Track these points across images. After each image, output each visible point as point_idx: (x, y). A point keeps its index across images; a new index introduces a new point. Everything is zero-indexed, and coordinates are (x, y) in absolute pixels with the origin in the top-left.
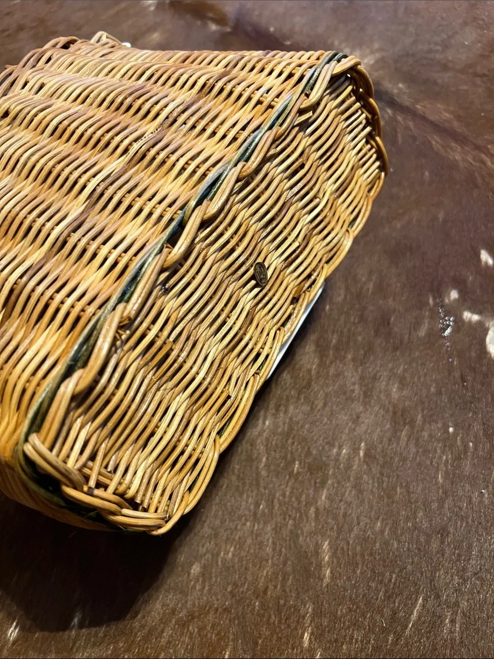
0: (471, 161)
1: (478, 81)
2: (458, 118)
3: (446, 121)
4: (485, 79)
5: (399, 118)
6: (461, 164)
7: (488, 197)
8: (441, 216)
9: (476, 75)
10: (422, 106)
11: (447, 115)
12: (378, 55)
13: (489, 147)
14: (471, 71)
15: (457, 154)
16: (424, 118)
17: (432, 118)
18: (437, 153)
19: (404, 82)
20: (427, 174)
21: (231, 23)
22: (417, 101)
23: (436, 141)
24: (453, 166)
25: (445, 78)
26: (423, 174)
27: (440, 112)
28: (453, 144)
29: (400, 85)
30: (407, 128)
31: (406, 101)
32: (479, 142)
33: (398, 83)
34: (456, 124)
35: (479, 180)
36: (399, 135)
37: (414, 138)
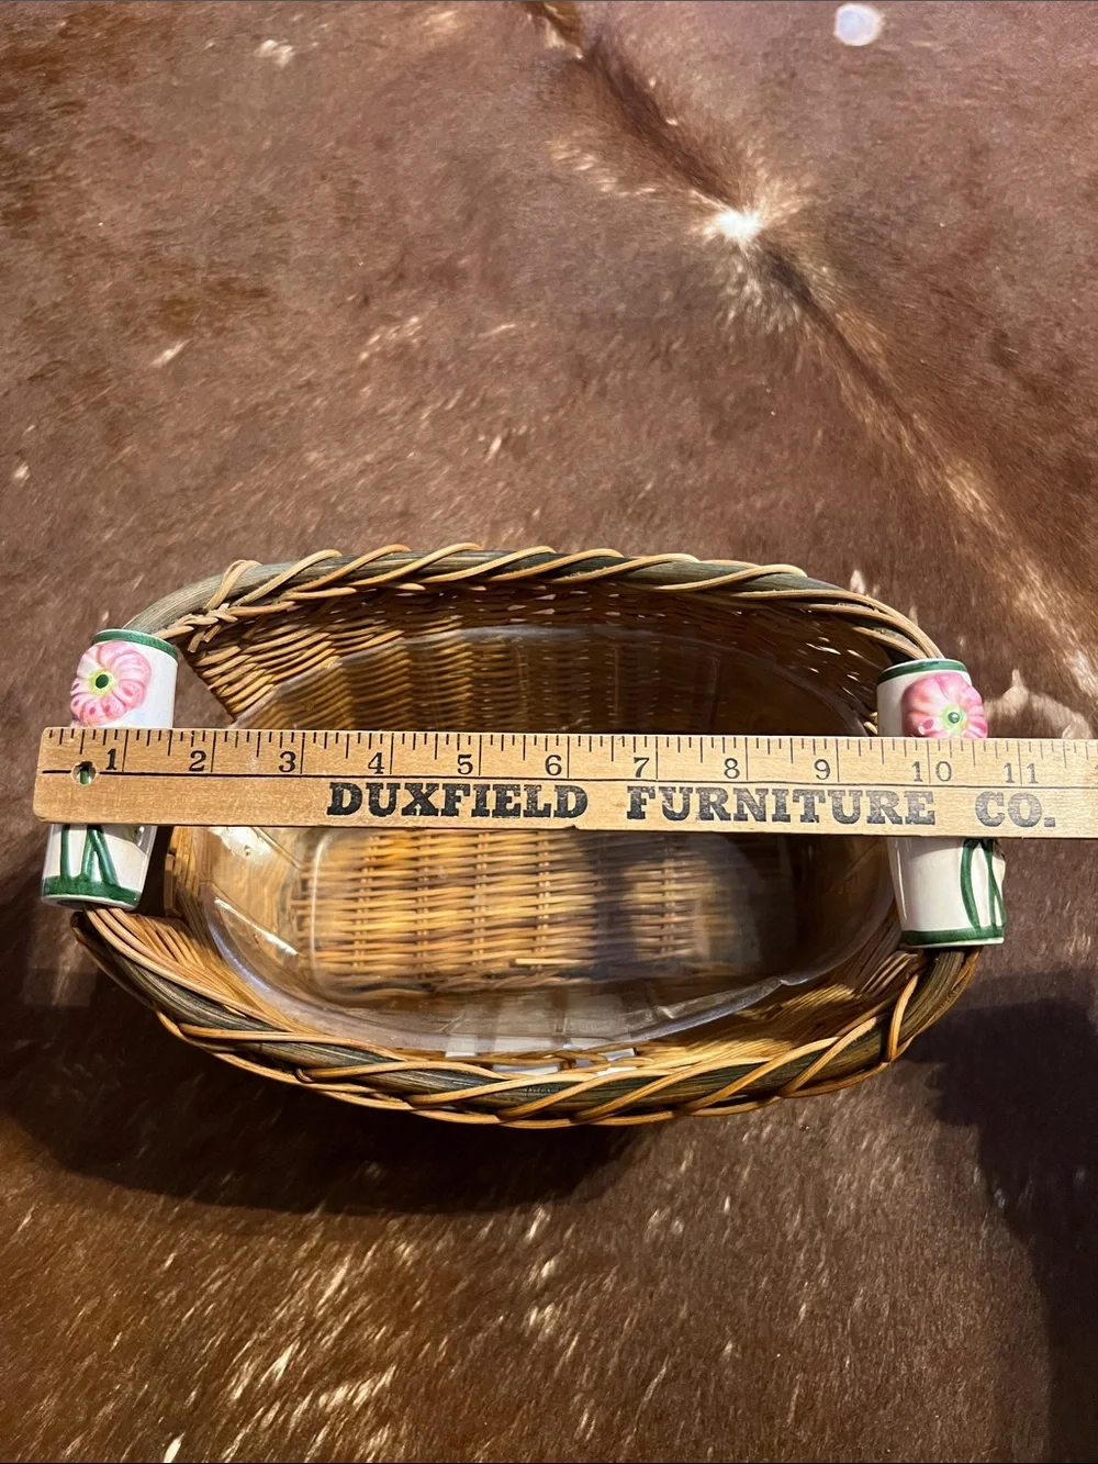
0: (884, 432)
1: (935, 299)
2: (889, 355)
3: (870, 355)
4: (947, 299)
5: (807, 328)
6: (870, 430)
7: (888, 494)
8: (819, 506)
9: (936, 289)
10: (845, 318)
11: (874, 345)
12: (807, 201)
13: (915, 416)
14: (932, 278)
15: (870, 415)
16: (841, 339)
17: (854, 343)
18: (842, 404)
19: (833, 264)
20: (820, 433)
21: (586, 45)
22: (841, 308)
23: (848, 383)
24: (858, 432)
25: (893, 280)
26: (813, 434)
27: (868, 338)
28: (869, 397)
29: (825, 269)
30: (814, 349)
31: (825, 300)
32: (906, 406)
33: (823, 264)
34: (882, 364)
35: (886, 465)
36: (800, 359)
37: (819, 370)
